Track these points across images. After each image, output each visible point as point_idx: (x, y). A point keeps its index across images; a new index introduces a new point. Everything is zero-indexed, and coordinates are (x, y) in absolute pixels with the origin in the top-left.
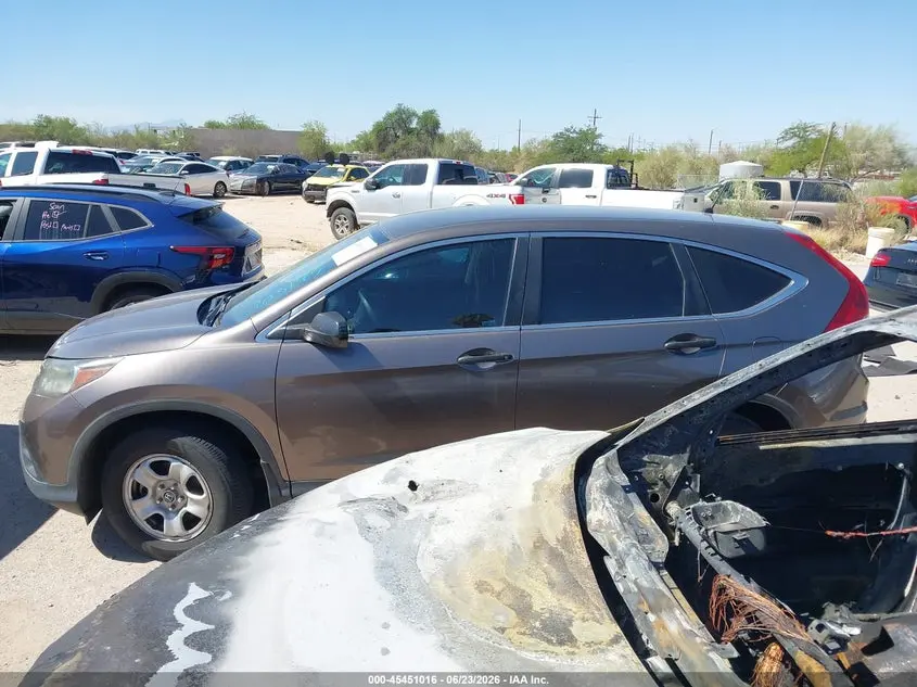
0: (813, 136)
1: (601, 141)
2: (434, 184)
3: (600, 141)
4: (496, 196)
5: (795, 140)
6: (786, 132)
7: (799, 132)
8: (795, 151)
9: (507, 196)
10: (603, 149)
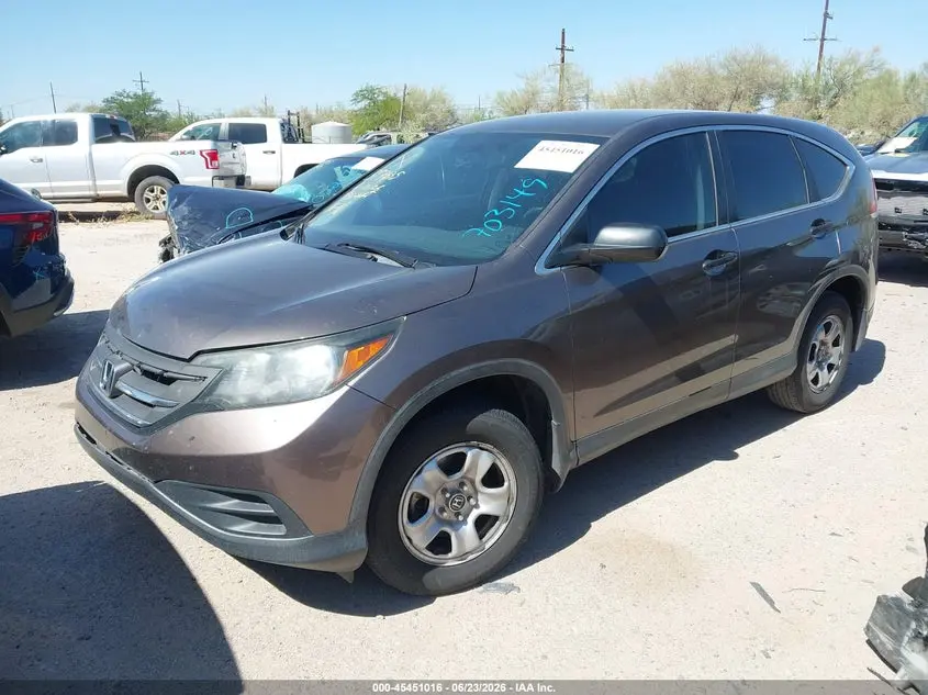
0: (381, 98)
1: (162, 107)
2: (91, 144)
3: (158, 106)
4: (183, 153)
5: (366, 102)
6: (357, 94)
7: (367, 94)
8: (367, 112)
9: (198, 154)
10: (164, 116)
